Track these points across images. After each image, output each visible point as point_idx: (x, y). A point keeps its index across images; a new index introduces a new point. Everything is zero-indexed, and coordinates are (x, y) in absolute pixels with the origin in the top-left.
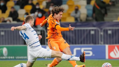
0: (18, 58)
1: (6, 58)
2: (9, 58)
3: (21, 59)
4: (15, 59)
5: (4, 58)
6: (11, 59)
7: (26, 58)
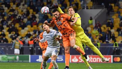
0: (24, 61)
1: (18, 61)
2: (20, 61)
3: (26, 62)
4: (23, 62)
5: (17, 61)
6: (20, 62)
7: (28, 61)
